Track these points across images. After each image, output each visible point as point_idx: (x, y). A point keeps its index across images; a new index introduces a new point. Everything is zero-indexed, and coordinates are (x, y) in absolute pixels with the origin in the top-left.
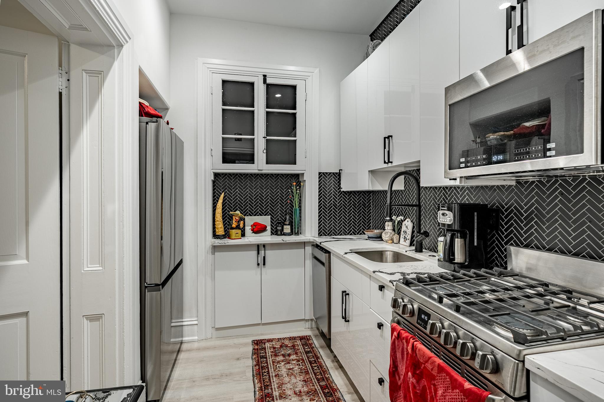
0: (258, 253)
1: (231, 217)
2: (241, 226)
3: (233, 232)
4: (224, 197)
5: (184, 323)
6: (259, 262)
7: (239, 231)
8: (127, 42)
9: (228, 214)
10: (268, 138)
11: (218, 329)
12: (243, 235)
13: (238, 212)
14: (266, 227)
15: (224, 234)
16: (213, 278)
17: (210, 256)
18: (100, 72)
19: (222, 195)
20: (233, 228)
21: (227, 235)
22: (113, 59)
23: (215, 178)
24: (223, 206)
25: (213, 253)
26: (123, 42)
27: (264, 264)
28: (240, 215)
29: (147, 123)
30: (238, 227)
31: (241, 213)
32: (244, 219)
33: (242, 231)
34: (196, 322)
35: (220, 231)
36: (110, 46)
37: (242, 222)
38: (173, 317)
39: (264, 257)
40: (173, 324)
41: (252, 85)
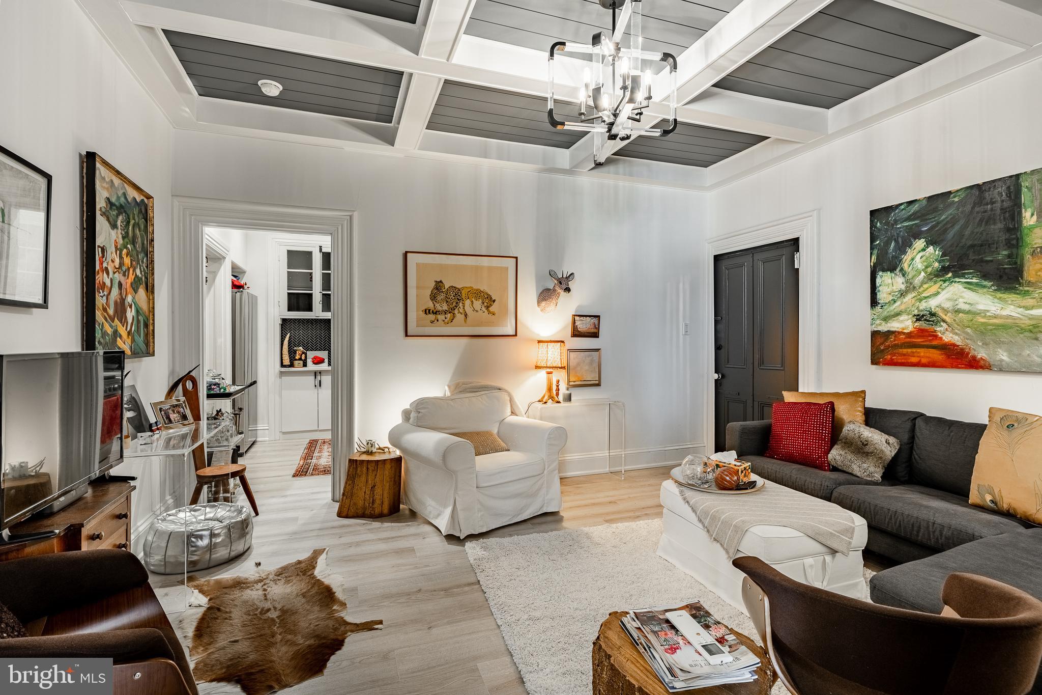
0: (315, 378)
1: (295, 353)
2: (303, 358)
3: (296, 363)
4: (290, 337)
5: (258, 428)
6: (317, 385)
7: (301, 362)
8: (227, 254)
9: (293, 350)
10: (323, 292)
11: (284, 433)
12: (305, 365)
13: (301, 348)
14: (324, 360)
15: (289, 364)
16: (281, 396)
17: (278, 380)
18: (214, 272)
19: (288, 335)
20: (296, 360)
21: (292, 365)
22: (221, 265)
23: (283, 322)
24: (289, 343)
25: (280, 377)
26: (226, 253)
27: (320, 386)
28: (302, 349)
29: (236, 293)
30: (300, 359)
31: (303, 348)
32: (306, 353)
33: (304, 362)
34: (267, 428)
35: (287, 361)
36: (219, 259)
37: (303, 355)
38: (250, 423)
39: (320, 381)
40: (250, 429)
41: (310, 253)
